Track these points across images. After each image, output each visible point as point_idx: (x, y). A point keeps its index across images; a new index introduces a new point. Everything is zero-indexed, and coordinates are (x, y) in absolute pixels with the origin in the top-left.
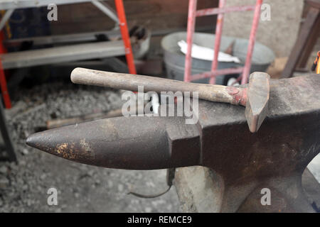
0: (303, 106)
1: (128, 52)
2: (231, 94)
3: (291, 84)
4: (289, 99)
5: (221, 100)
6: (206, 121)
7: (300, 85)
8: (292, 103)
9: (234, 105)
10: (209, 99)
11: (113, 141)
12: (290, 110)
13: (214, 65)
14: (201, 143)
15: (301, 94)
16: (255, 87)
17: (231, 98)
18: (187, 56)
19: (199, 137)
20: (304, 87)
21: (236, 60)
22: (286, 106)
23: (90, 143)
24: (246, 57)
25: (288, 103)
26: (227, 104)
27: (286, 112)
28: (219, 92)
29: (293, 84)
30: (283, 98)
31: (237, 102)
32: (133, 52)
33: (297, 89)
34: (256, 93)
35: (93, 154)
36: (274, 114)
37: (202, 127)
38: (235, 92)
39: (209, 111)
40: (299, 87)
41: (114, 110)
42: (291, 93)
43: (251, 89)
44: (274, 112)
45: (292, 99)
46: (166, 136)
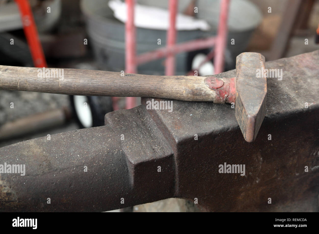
0: (313, 97)
1: (27, 22)
2: (213, 89)
3: (294, 66)
4: (294, 89)
5: (199, 98)
6: (181, 131)
7: (307, 67)
8: (299, 95)
9: (218, 104)
10: (182, 98)
11: (44, 173)
12: (296, 104)
13: (170, 36)
14: (176, 163)
15: (309, 80)
16: (246, 75)
17: (213, 94)
18: (128, 25)
19: (172, 156)
20: (312, 69)
21: (202, 25)
22: (290, 99)
23: (9, 181)
24: (218, 20)
25: (293, 95)
26: (209, 103)
27: (290, 108)
28: (196, 86)
29: (297, 65)
30: (286, 88)
31: (222, 100)
32: (36, 22)
33: (303, 73)
34: (248, 84)
35: (15, 198)
36: (275, 112)
37: (177, 141)
38: (219, 84)
39: (184, 116)
40: (305, 69)
41: (13, 120)
42: (296, 79)
43: (241, 79)
44: (275, 110)
45: (297, 88)
46: (123, 159)
